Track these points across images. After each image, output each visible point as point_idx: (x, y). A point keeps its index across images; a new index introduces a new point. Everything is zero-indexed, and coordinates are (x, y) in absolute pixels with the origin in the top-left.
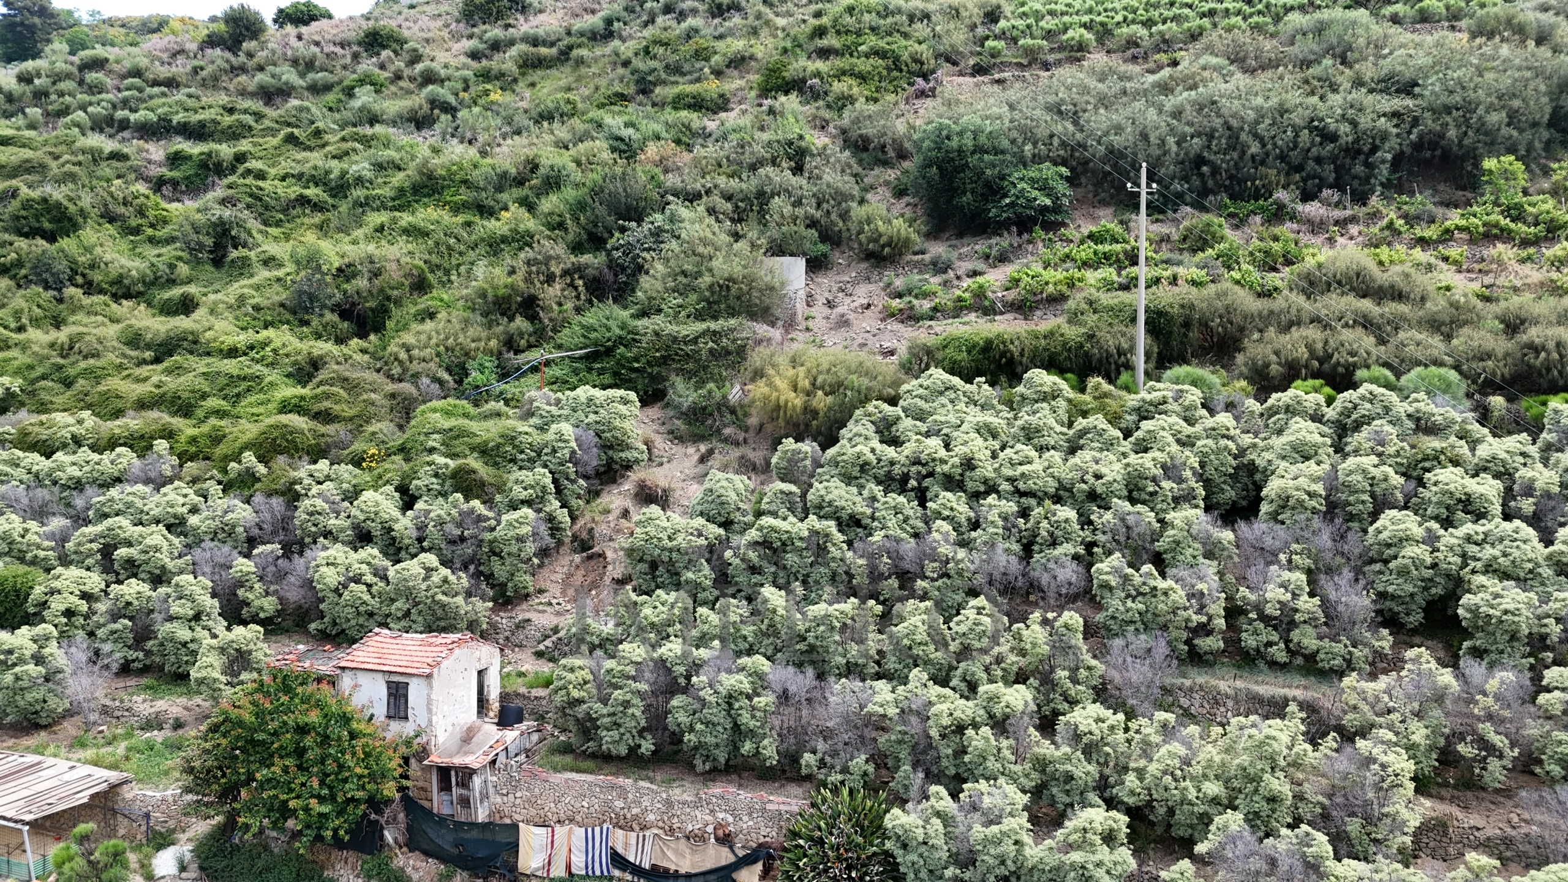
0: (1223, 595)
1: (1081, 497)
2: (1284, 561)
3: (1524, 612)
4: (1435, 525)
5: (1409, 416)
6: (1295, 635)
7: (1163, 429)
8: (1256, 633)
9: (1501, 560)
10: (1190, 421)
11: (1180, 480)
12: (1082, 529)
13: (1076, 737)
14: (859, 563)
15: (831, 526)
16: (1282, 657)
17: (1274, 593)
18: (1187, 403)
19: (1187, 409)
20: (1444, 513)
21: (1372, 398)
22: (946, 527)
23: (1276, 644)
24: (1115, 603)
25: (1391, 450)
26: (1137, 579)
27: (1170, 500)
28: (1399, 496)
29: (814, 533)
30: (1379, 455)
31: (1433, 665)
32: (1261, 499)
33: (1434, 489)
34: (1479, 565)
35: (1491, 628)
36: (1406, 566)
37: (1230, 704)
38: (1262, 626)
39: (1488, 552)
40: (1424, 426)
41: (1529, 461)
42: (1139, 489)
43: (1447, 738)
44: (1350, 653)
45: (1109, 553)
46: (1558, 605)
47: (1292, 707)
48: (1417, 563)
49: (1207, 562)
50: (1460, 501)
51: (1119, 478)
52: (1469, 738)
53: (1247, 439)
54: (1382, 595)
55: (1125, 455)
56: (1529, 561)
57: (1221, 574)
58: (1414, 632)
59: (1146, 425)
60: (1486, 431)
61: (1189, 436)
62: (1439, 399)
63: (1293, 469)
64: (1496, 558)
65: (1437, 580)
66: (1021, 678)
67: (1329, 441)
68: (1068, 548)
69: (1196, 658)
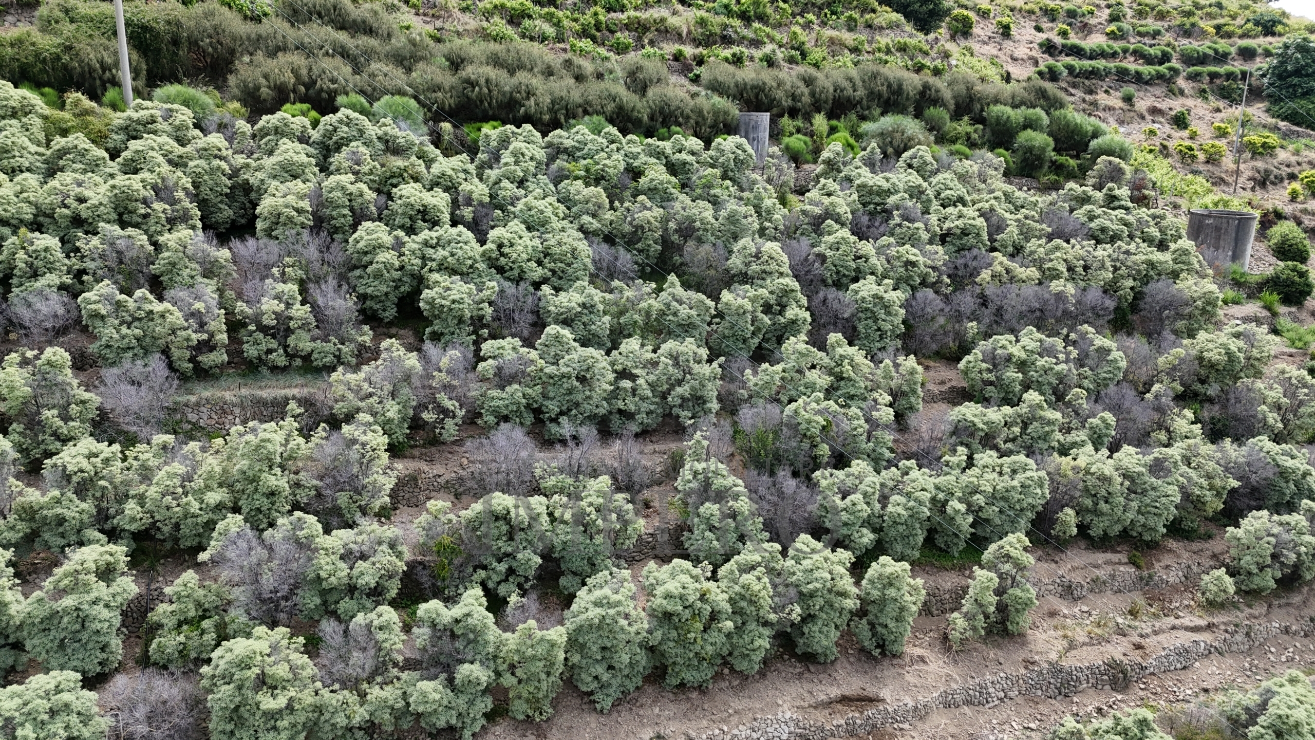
0: (223, 311)
1: (64, 223)
2: (277, 275)
3: (466, 300)
4: (401, 233)
5: (379, 138)
6: (291, 341)
7: (153, 149)
8: (256, 343)
9: (449, 259)
10: (182, 142)
11: (173, 202)
12: (68, 257)
16: (282, 361)
17: (269, 305)
18: (177, 123)
19: (178, 129)
20: (408, 222)
21: (349, 122)
23: (275, 350)
25: (366, 169)
26: (131, 303)
27: (164, 222)
28: (373, 209)
30: (356, 173)
31: (402, 351)
32: (255, 217)
33: (399, 202)
34: (434, 264)
35: (444, 316)
36: (379, 270)
37: (237, 411)
38: (261, 336)
39: (441, 253)
40: (392, 147)
41: (469, 177)
42: (130, 212)
43: (415, 408)
44: (339, 350)
45: (98, 281)
46: (489, 292)
47: (293, 405)
48: (388, 266)
49: (206, 281)
50: (419, 211)
51: (105, 201)
52: (430, 407)
53: (240, 160)
54: (363, 298)
55: (112, 176)
56: (470, 258)
57: (220, 291)
58: (391, 324)
59: (134, 145)
60: (438, 152)
61: (181, 157)
62: (402, 124)
63: (283, 187)
64: (446, 258)
65: (405, 279)
67: (313, 161)
68: (52, 279)
69: (202, 374)
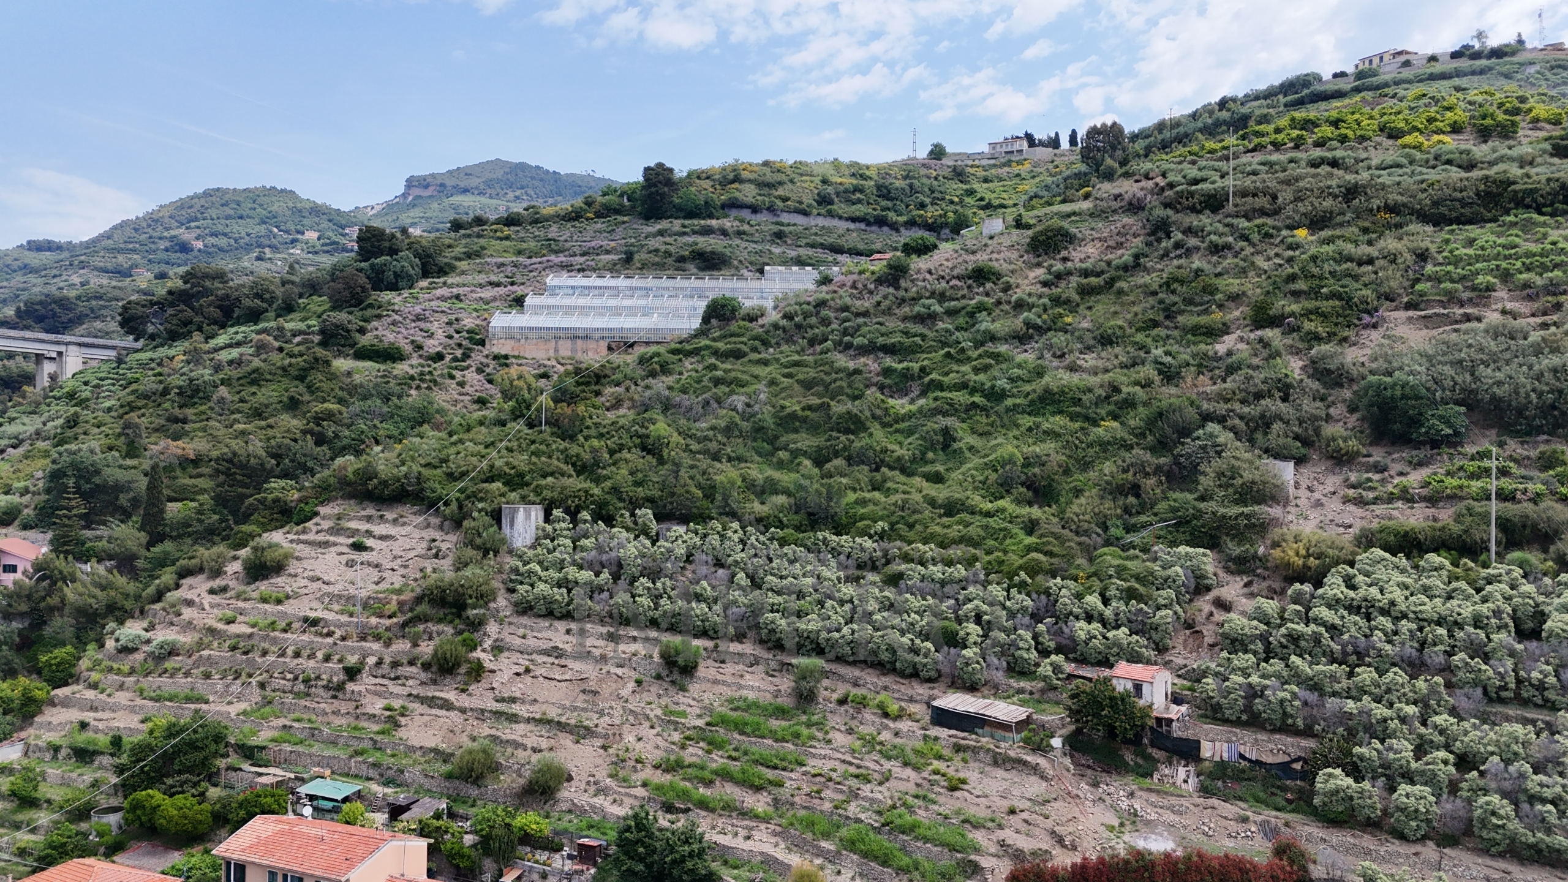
0: (1514, 674)
1: (1449, 623)
2: (1544, 661)
6: (1546, 693)
8: (1528, 691)
12: (1450, 639)
13: (1436, 727)
14: (1336, 647)
15: (1322, 630)
16: (1540, 702)
17: (1537, 675)
22: (1380, 634)
23: (1537, 696)
24: (1461, 674)
26: (1472, 664)
27: (1495, 628)
29: (1314, 632)
32: (1542, 630)
38: (1531, 688)
42: (1479, 622)
45: (1460, 651)
49: (1509, 658)
51: (1470, 615)
53: (1541, 599)
57: (1516, 664)
59: (1488, 588)
66: (1415, 703)
68: (1441, 647)
69: (1502, 701)
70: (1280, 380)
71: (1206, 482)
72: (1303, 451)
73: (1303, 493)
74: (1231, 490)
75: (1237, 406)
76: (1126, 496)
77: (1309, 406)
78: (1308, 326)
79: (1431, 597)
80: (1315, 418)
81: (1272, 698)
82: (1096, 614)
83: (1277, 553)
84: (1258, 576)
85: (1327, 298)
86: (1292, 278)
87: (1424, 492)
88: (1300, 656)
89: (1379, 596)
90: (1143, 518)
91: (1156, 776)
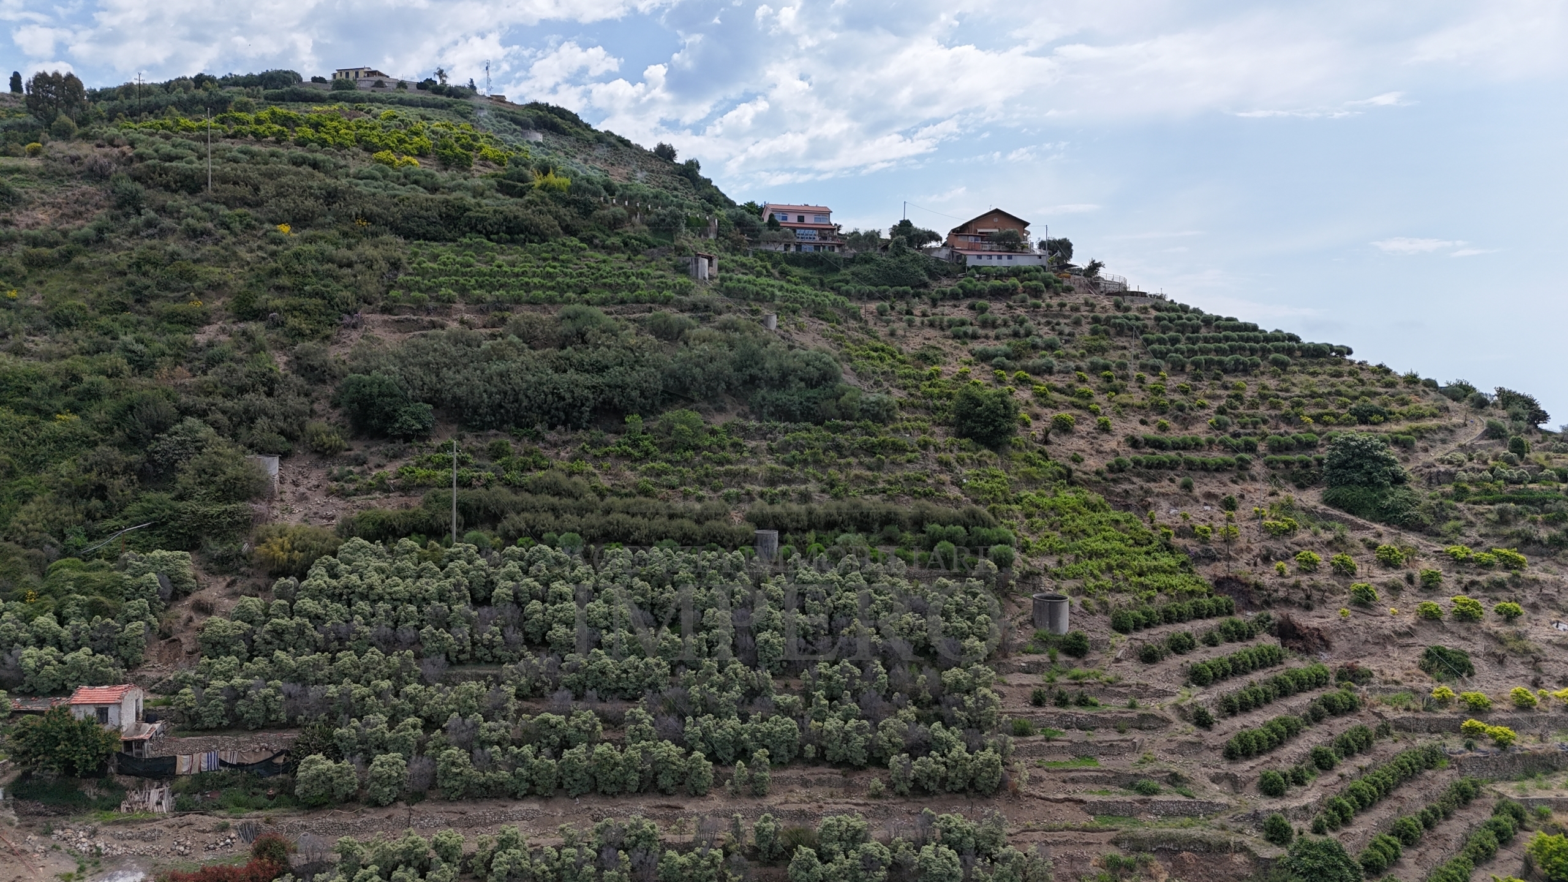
0: (470, 638)
1: (419, 600)
2: (493, 623)
6: (494, 651)
8: (481, 651)
12: (418, 614)
13: (407, 696)
15: (306, 621)
17: (486, 636)
22: (359, 618)
23: (486, 654)
24: (428, 645)
26: (437, 634)
27: (455, 600)
29: (298, 625)
31: (534, 657)
32: (491, 597)
35: (554, 643)
36: (534, 621)
38: (482, 648)
42: (443, 596)
43: (532, 681)
44: (511, 655)
45: (428, 624)
47: (483, 676)
48: (538, 620)
49: (466, 625)
51: (435, 590)
52: (539, 681)
54: (526, 633)
55: (439, 580)
57: (471, 629)
61: (467, 570)
65: (543, 626)
69: (460, 663)
70: (264, 375)
71: (184, 480)
72: (288, 446)
73: (288, 488)
74: (213, 488)
75: (219, 400)
76: (89, 499)
77: (294, 402)
78: (292, 322)
79: (403, 578)
80: (299, 414)
81: (256, 697)
82: (49, 637)
83: (261, 549)
84: (242, 574)
85: (310, 296)
86: (276, 273)
87: (398, 482)
88: (285, 650)
89: (359, 582)
90: (111, 523)
91: (124, 806)
